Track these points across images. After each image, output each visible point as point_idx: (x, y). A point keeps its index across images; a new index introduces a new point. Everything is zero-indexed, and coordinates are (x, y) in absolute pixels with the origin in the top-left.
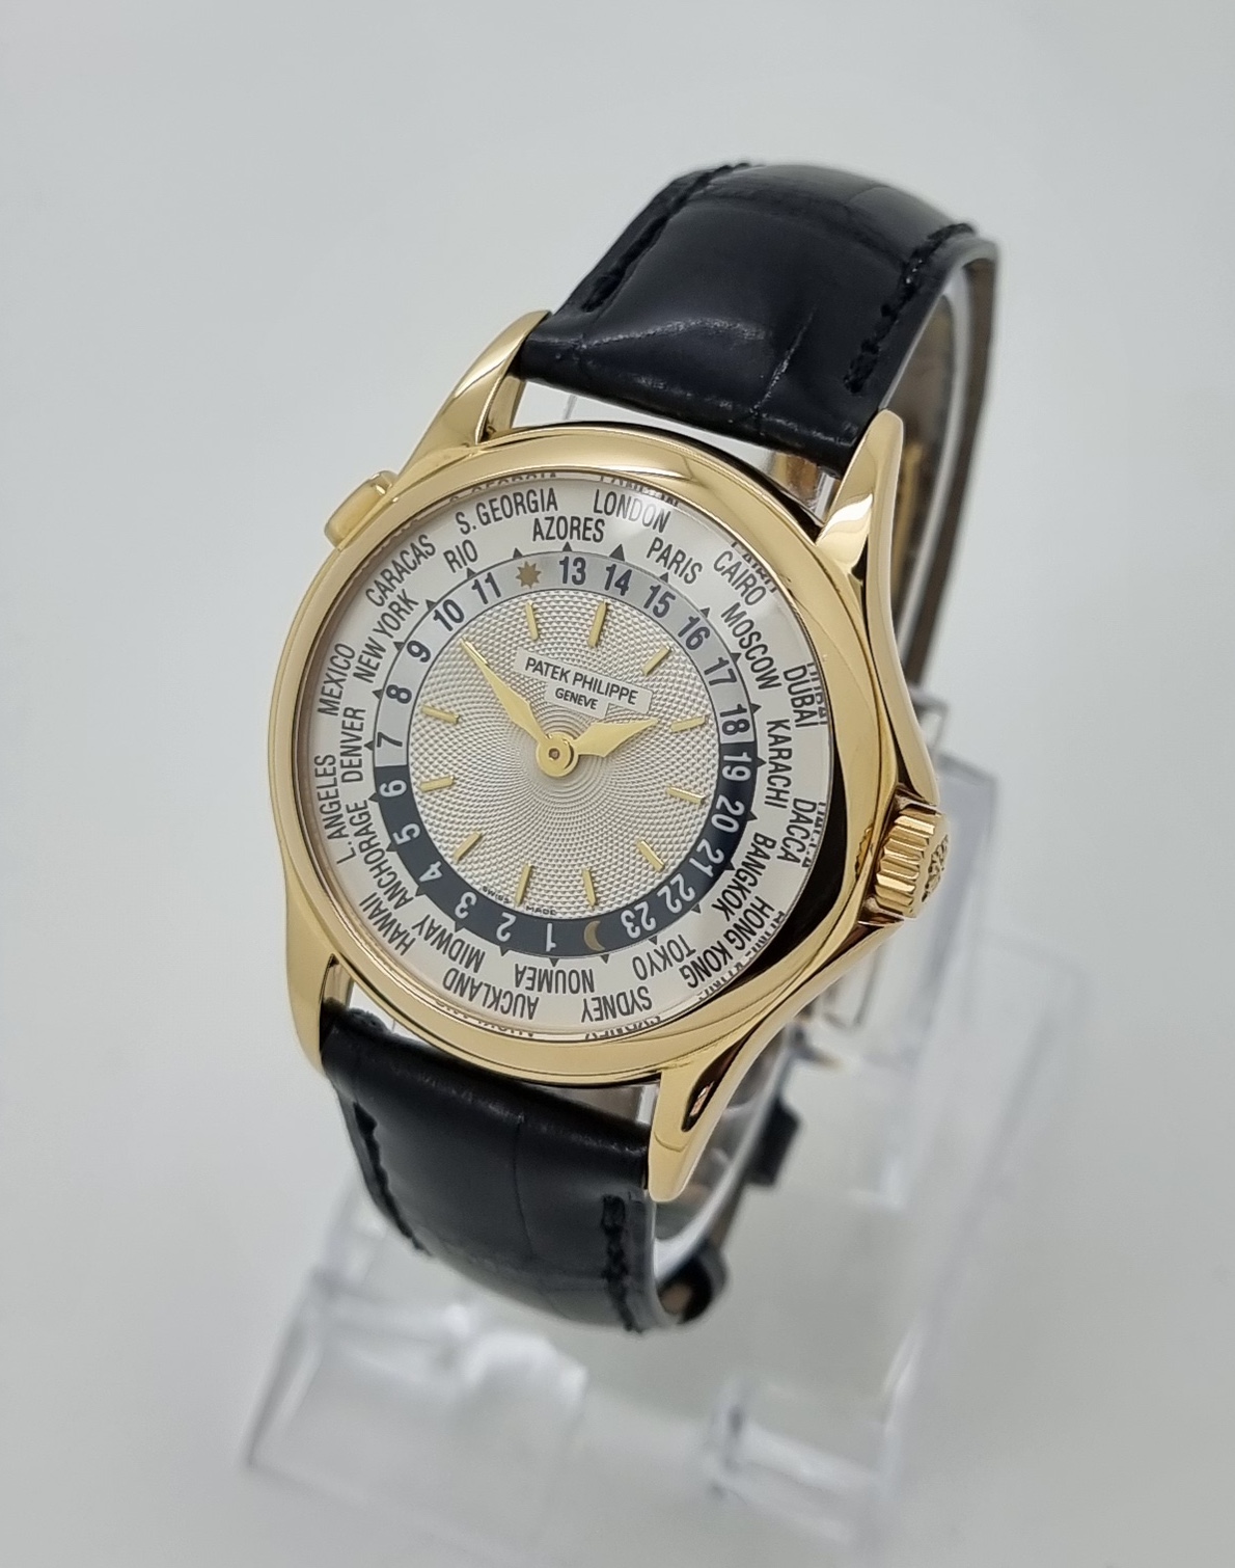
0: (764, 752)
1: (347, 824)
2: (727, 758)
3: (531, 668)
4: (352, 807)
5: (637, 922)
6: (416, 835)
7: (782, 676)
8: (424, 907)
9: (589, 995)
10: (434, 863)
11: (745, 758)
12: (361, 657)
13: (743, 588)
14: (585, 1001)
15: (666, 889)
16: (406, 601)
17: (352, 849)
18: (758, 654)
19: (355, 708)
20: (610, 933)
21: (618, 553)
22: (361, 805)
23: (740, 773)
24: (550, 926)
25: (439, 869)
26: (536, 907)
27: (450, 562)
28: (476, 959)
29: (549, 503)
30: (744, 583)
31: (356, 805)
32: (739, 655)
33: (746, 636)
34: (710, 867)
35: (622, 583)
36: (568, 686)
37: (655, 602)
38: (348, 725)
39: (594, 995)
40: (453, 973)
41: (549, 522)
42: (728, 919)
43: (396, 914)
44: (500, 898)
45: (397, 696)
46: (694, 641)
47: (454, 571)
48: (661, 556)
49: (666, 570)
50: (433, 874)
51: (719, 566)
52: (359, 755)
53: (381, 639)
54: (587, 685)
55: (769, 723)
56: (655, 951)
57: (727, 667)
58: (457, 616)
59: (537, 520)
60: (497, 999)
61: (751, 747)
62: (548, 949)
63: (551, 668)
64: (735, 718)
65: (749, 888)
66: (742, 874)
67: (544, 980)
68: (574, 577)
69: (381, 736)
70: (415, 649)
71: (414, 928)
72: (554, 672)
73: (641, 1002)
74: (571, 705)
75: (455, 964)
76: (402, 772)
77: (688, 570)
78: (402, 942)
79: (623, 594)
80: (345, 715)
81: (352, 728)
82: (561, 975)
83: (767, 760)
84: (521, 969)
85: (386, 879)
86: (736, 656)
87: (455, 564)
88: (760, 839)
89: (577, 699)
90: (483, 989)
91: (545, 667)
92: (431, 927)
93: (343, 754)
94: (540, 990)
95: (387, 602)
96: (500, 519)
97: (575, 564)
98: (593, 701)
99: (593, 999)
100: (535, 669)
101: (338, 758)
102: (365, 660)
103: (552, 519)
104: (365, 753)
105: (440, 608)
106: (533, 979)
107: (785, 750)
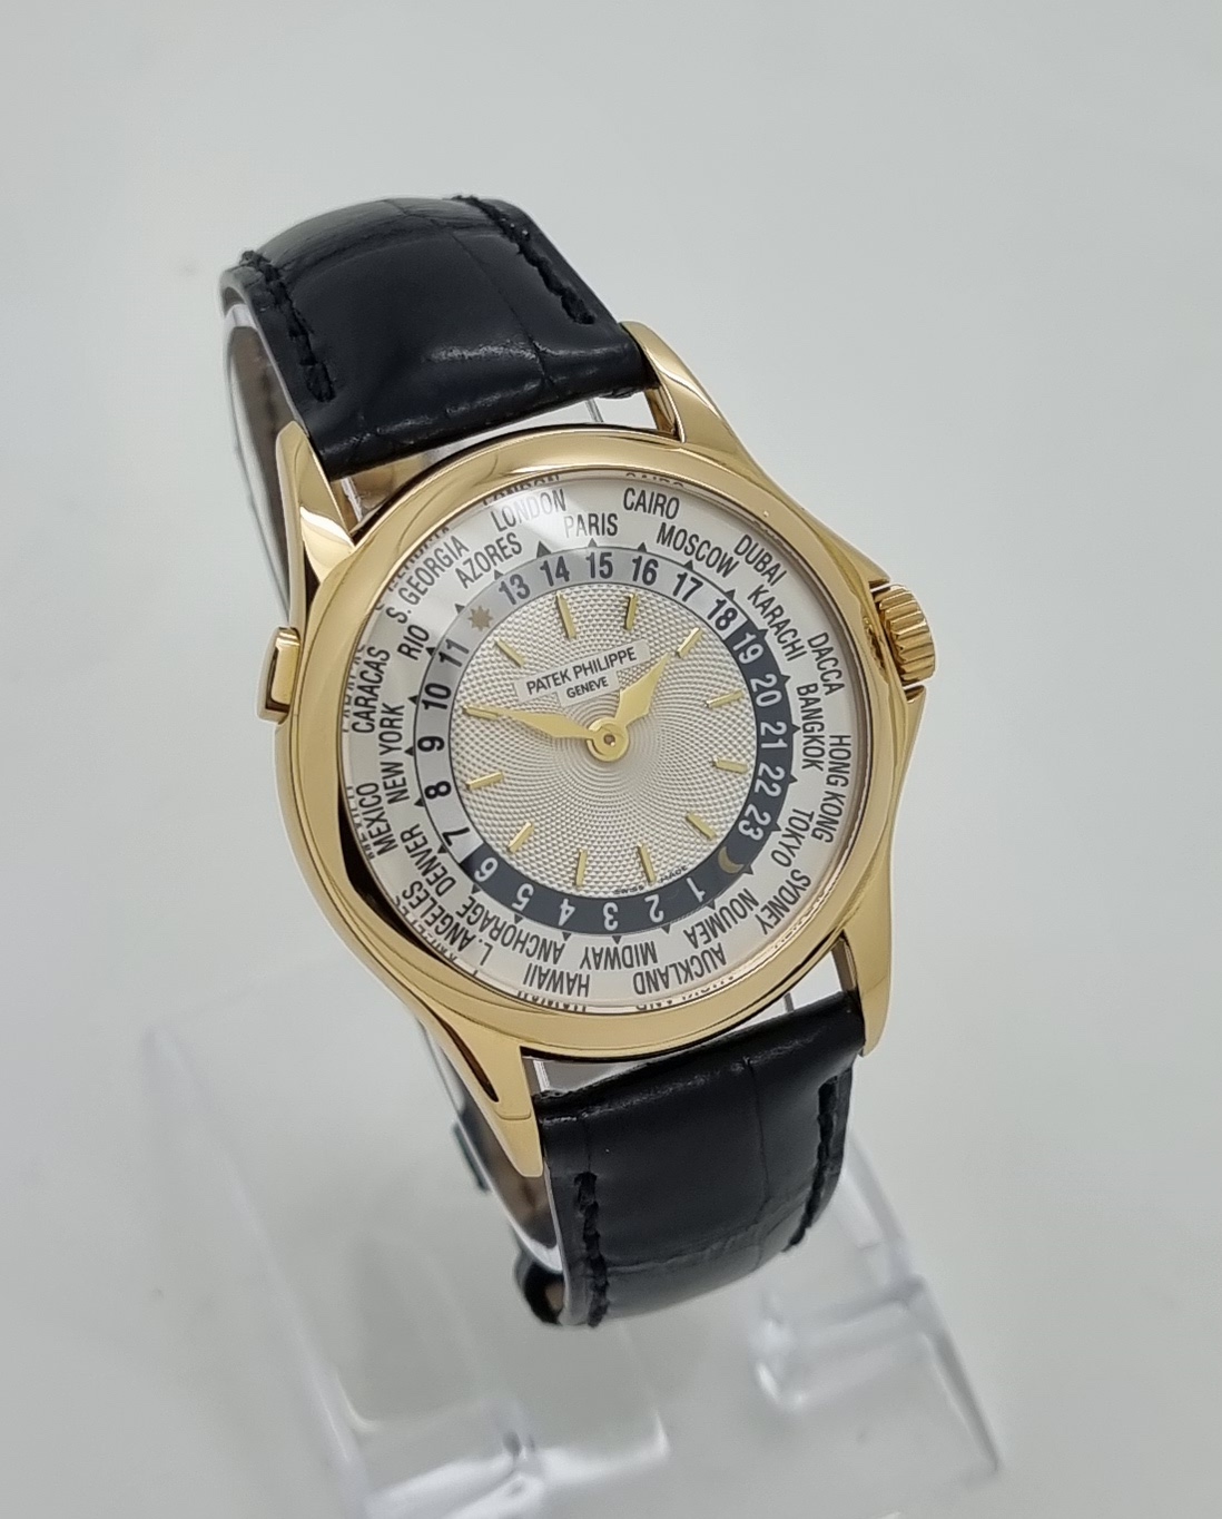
0: (761, 623)
1: (468, 927)
2: (736, 648)
3: (534, 690)
4: (462, 910)
5: (754, 825)
6: (531, 892)
7: (734, 555)
8: (579, 943)
9: (757, 909)
10: (562, 902)
11: (750, 637)
12: (385, 784)
13: (659, 509)
14: (757, 916)
15: (759, 783)
16: (392, 711)
17: (487, 944)
18: (705, 551)
19: (408, 829)
20: (740, 849)
21: (542, 550)
22: (468, 903)
23: (754, 652)
24: (689, 880)
25: (570, 904)
26: (668, 874)
27: (408, 654)
28: (649, 951)
29: (459, 550)
30: (657, 504)
31: (464, 906)
32: (691, 562)
33: (687, 543)
34: (781, 741)
35: (561, 571)
36: (574, 683)
37: (598, 568)
38: (412, 846)
39: (761, 906)
40: (639, 978)
41: (468, 564)
42: (821, 769)
43: (558, 968)
44: (635, 889)
45: (438, 793)
46: (649, 576)
47: (416, 658)
48: (578, 529)
49: (589, 537)
50: (567, 912)
51: (629, 505)
52: (439, 864)
53: (392, 757)
54: (589, 671)
55: (749, 598)
56: (784, 836)
57: (688, 579)
58: (443, 692)
59: (458, 571)
60: (688, 971)
61: (749, 626)
62: (700, 899)
63: (551, 679)
64: (721, 613)
65: (820, 734)
66: (808, 728)
67: (715, 926)
68: (519, 594)
69: (446, 835)
70: (427, 744)
71: (581, 967)
72: (555, 680)
73: (799, 884)
74: (588, 695)
75: (636, 969)
76: (486, 851)
77: (607, 525)
78: (580, 986)
79: (567, 580)
80: (404, 840)
81: (417, 846)
82: (725, 912)
83: (767, 627)
84: (690, 932)
85: (530, 946)
86: (689, 566)
87: (413, 653)
88: (803, 691)
89: (588, 687)
90: (672, 970)
91: (544, 681)
92: (595, 955)
93: (424, 873)
94: (716, 936)
95: (377, 724)
96: (426, 590)
97: (513, 583)
98: (602, 680)
99: (762, 910)
100: (538, 688)
101: (423, 880)
102: (390, 783)
103: (469, 560)
104: (443, 858)
105: (425, 696)
106: (705, 932)
107: (775, 609)
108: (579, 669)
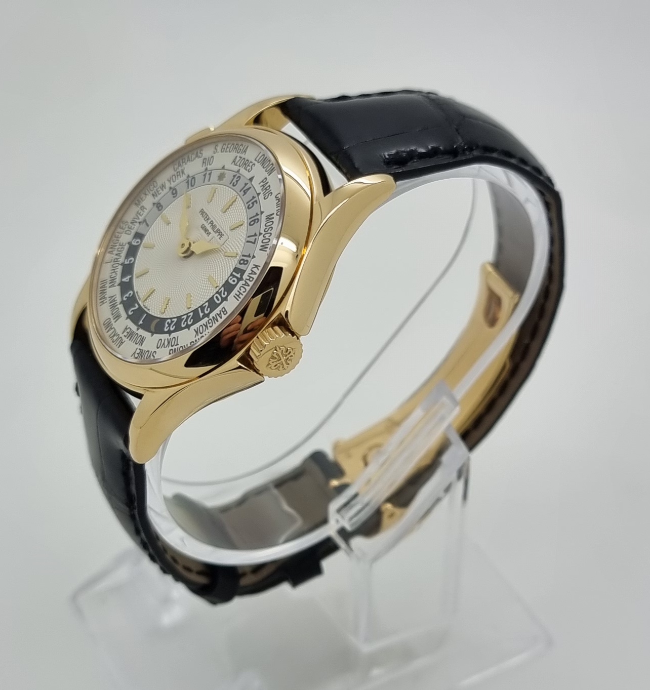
0: (245, 276)
1: (116, 250)
2: (234, 273)
4: (121, 244)
5: (170, 325)
6: (131, 262)
8: (117, 291)
9: (139, 347)
11: (239, 276)
12: (158, 188)
13: (279, 208)
14: (137, 349)
15: (185, 317)
16: (183, 172)
17: (112, 260)
18: (267, 236)
20: (160, 326)
21: (251, 179)
23: (234, 281)
24: (145, 315)
25: (130, 278)
26: (146, 306)
27: (203, 163)
28: (118, 317)
31: (123, 243)
32: (261, 234)
33: (268, 227)
34: (203, 314)
35: (246, 191)
37: (250, 203)
38: (139, 212)
39: (141, 348)
40: (109, 320)
42: (195, 337)
43: (108, 290)
44: (139, 298)
45: (158, 207)
46: (252, 223)
47: (202, 167)
48: (263, 186)
49: (261, 191)
50: (127, 279)
51: (277, 196)
52: (135, 225)
53: (167, 184)
55: (254, 265)
56: (168, 339)
57: (256, 237)
58: (193, 184)
59: (237, 157)
60: (114, 335)
61: (243, 272)
62: (139, 324)
64: (245, 258)
65: (209, 327)
66: (210, 321)
67: (131, 335)
68: (234, 183)
69: (145, 220)
70: (174, 192)
71: (109, 297)
73: (151, 357)
75: (111, 317)
76: (142, 237)
77: (267, 195)
78: (103, 301)
79: (243, 195)
80: (141, 208)
81: (139, 214)
82: (137, 335)
83: (244, 279)
84: (127, 327)
85: (113, 275)
88: (223, 310)
90: (113, 330)
93: (131, 223)
94: (128, 338)
95: (178, 171)
96: (227, 152)
98: (210, 233)
99: (139, 349)
101: (129, 224)
102: (158, 190)
103: (241, 158)
104: (137, 225)
105: (190, 179)
106: (128, 333)
107: (252, 277)
108: (212, 223)
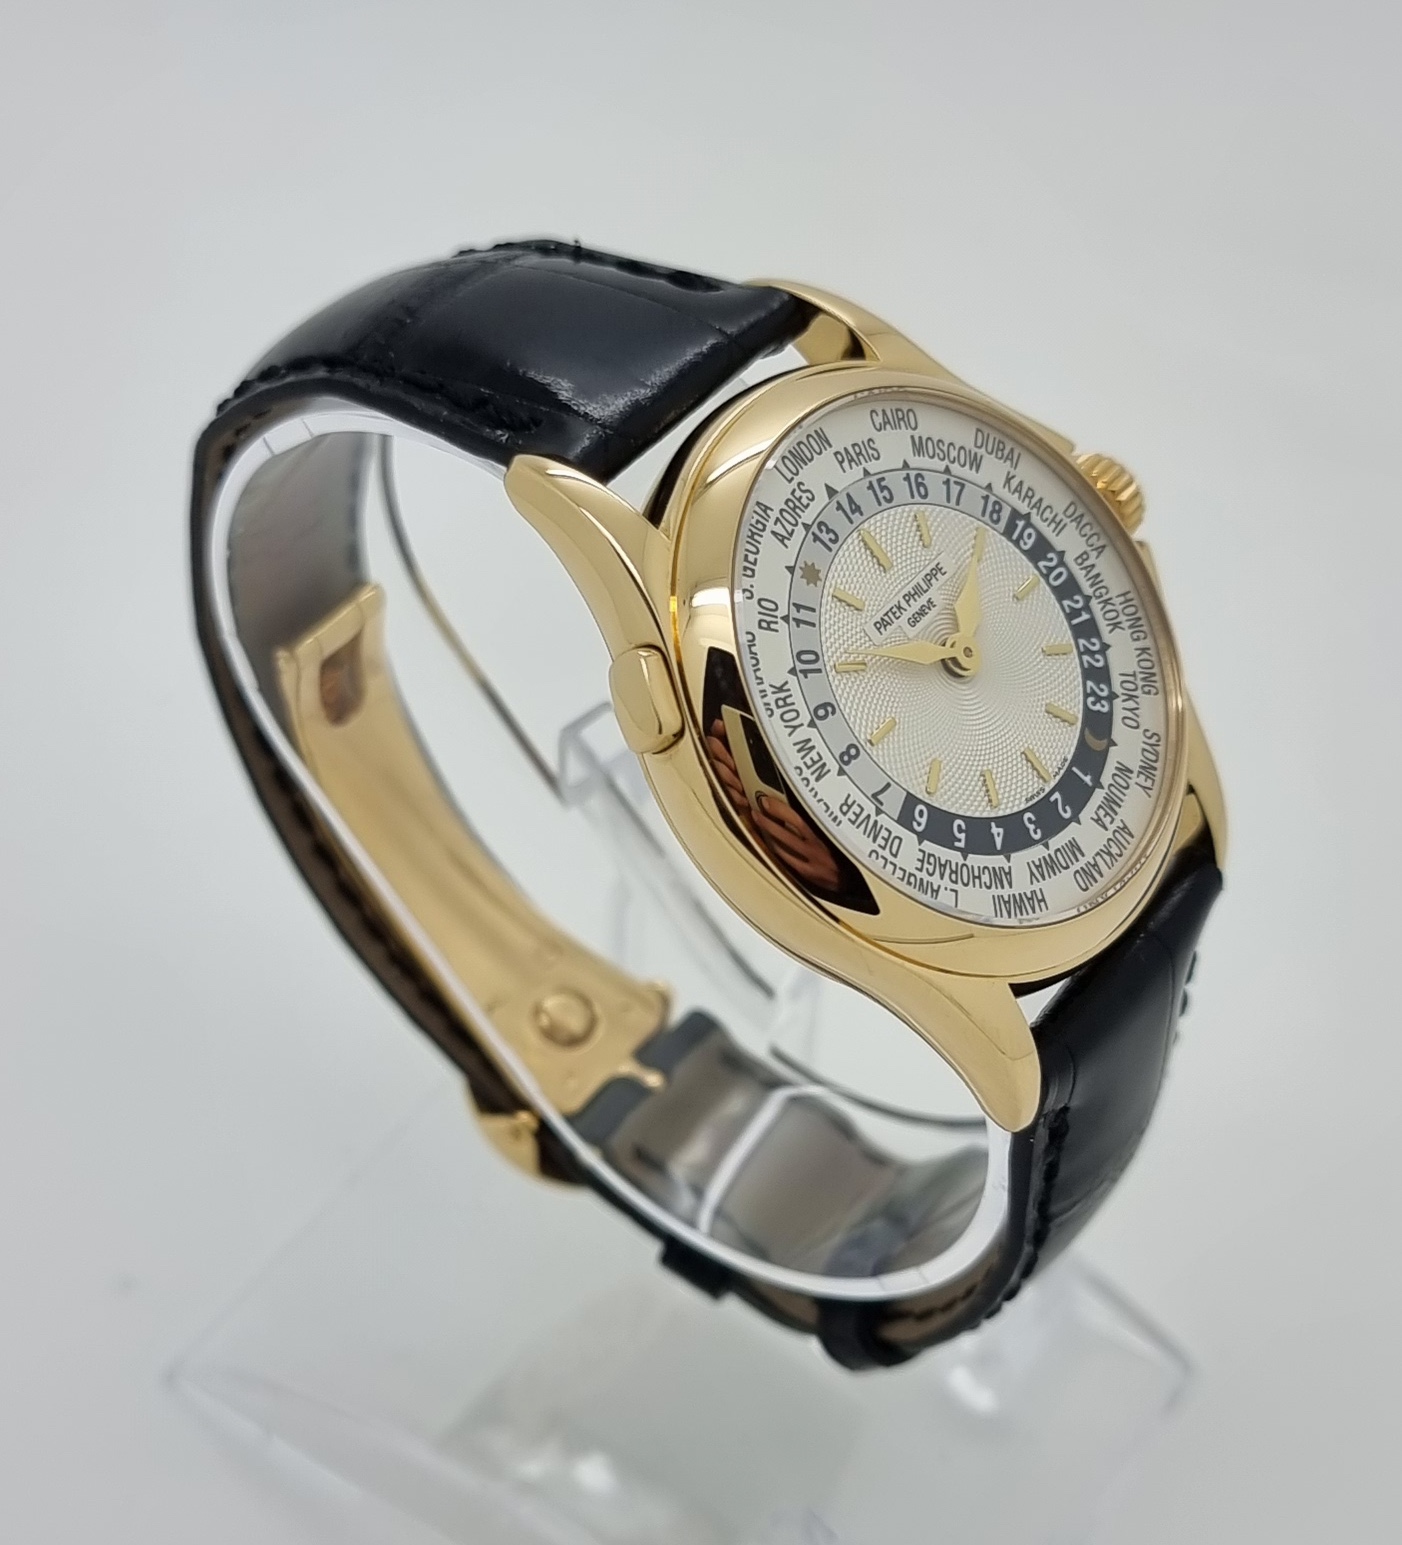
0: (1023, 508)
1: (930, 879)
2: (1015, 537)
3: (882, 630)
4: (919, 865)
5: (1099, 699)
6: (964, 827)
7: (977, 450)
8: (1021, 860)
9: (1134, 776)
10: (991, 828)
11: (1021, 524)
12: (805, 763)
13: (902, 423)
14: (1137, 783)
15: (1086, 658)
16: (780, 689)
17: (952, 890)
18: (953, 453)
19: (843, 802)
20: (1097, 725)
21: (831, 492)
22: (921, 856)
23: (1030, 536)
24: (1074, 769)
25: (997, 826)
26: (1057, 770)
27: (769, 628)
28: (1074, 848)
29: (765, 512)
30: (899, 420)
31: (919, 860)
32: (947, 467)
33: (937, 451)
34: (1083, 613)
35: (854, 507)
37: (880, 495)
38: (853, 818)
39: (1136, 773)
40: (1078, 875)
41: (779, 524)
42: (1123, 629)
43: (1016, 890)
44: (1038, 793)
45: (852, 758)
46: (922, 491)
47: (777, 631)
48: (850, 462)
49: (861, 467)
50: (999, 834)
51: (878, 427)
52: (882, 826)
53: (799, 735)
55: (1004, 487)
56: (1124, 701)
57: (952, 483)
58: (812, 657)
59: (773, 533)
60: (1109, 854)
61: (1015, 515)
62: (1090, 784)
63: (890, 614)
64: (990, 508)
65: (1108, 596)
66: (1098, 594)
67: (1111, 804)
68: (830, 540)
69: (875, 796)
70: (821, 712)
71: (1032, 883)
72: (894, 614)
73: (1153, 741)
74: (925, 620)
75: (1073, 869)
76: (911, 801)
77: (870, 452)
78: (1039, 901)
79: (861, 514)
80: (845, 814)
81: (858, 816)
82: (1112, 789)
83: (1029, 510)
84: (1096, 817)
85: (985, 878)
86: (947, 471)
87: (773, 626)
88: (1080, 561)
89: (922, 613)
90: (1098, 858)
92: (1037, 867)
93: (874, 840)
94: (1116, 814)
95: (773, 706)
96: (756, 560)
97: (821, 531)
98: (929, 601)
99: (1138, 776)
100: (885, 626)
101: (875, 847)
102: (809, 763)
103: (778, 520)
104: (883, 820)
105: (800, 666)
106: (1107, 814)
107: (1027, 492)
108: (908, 597)
